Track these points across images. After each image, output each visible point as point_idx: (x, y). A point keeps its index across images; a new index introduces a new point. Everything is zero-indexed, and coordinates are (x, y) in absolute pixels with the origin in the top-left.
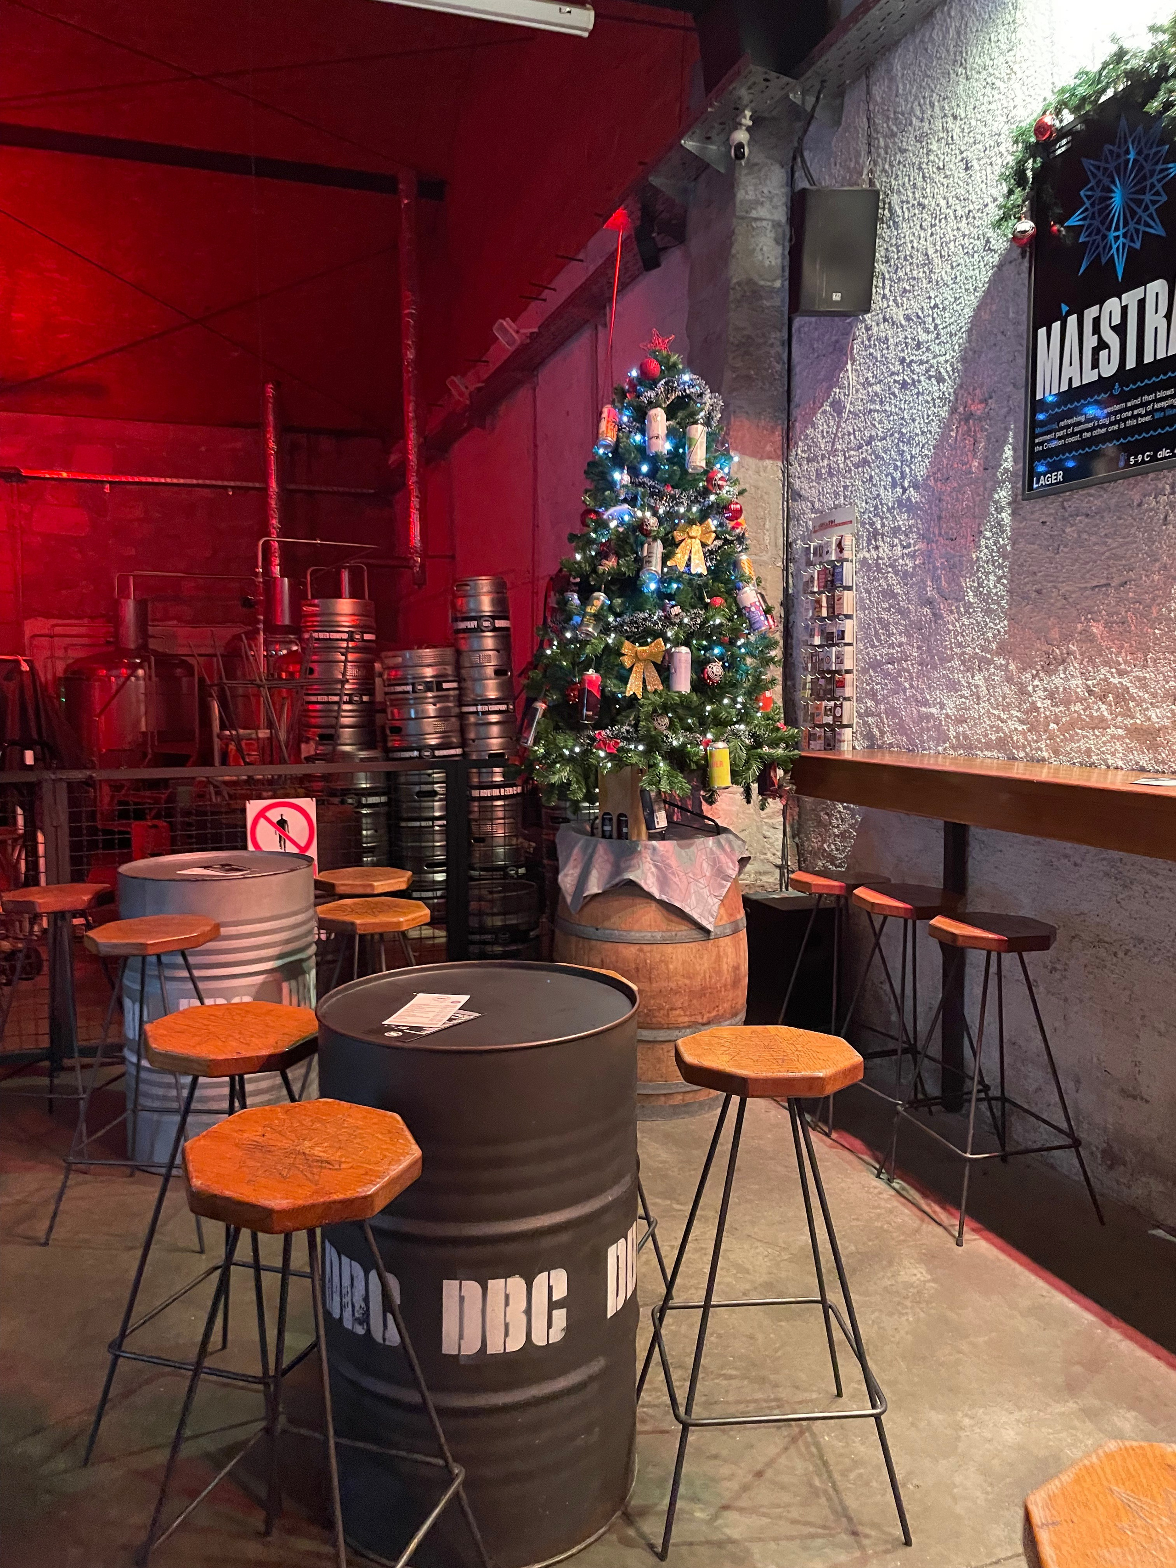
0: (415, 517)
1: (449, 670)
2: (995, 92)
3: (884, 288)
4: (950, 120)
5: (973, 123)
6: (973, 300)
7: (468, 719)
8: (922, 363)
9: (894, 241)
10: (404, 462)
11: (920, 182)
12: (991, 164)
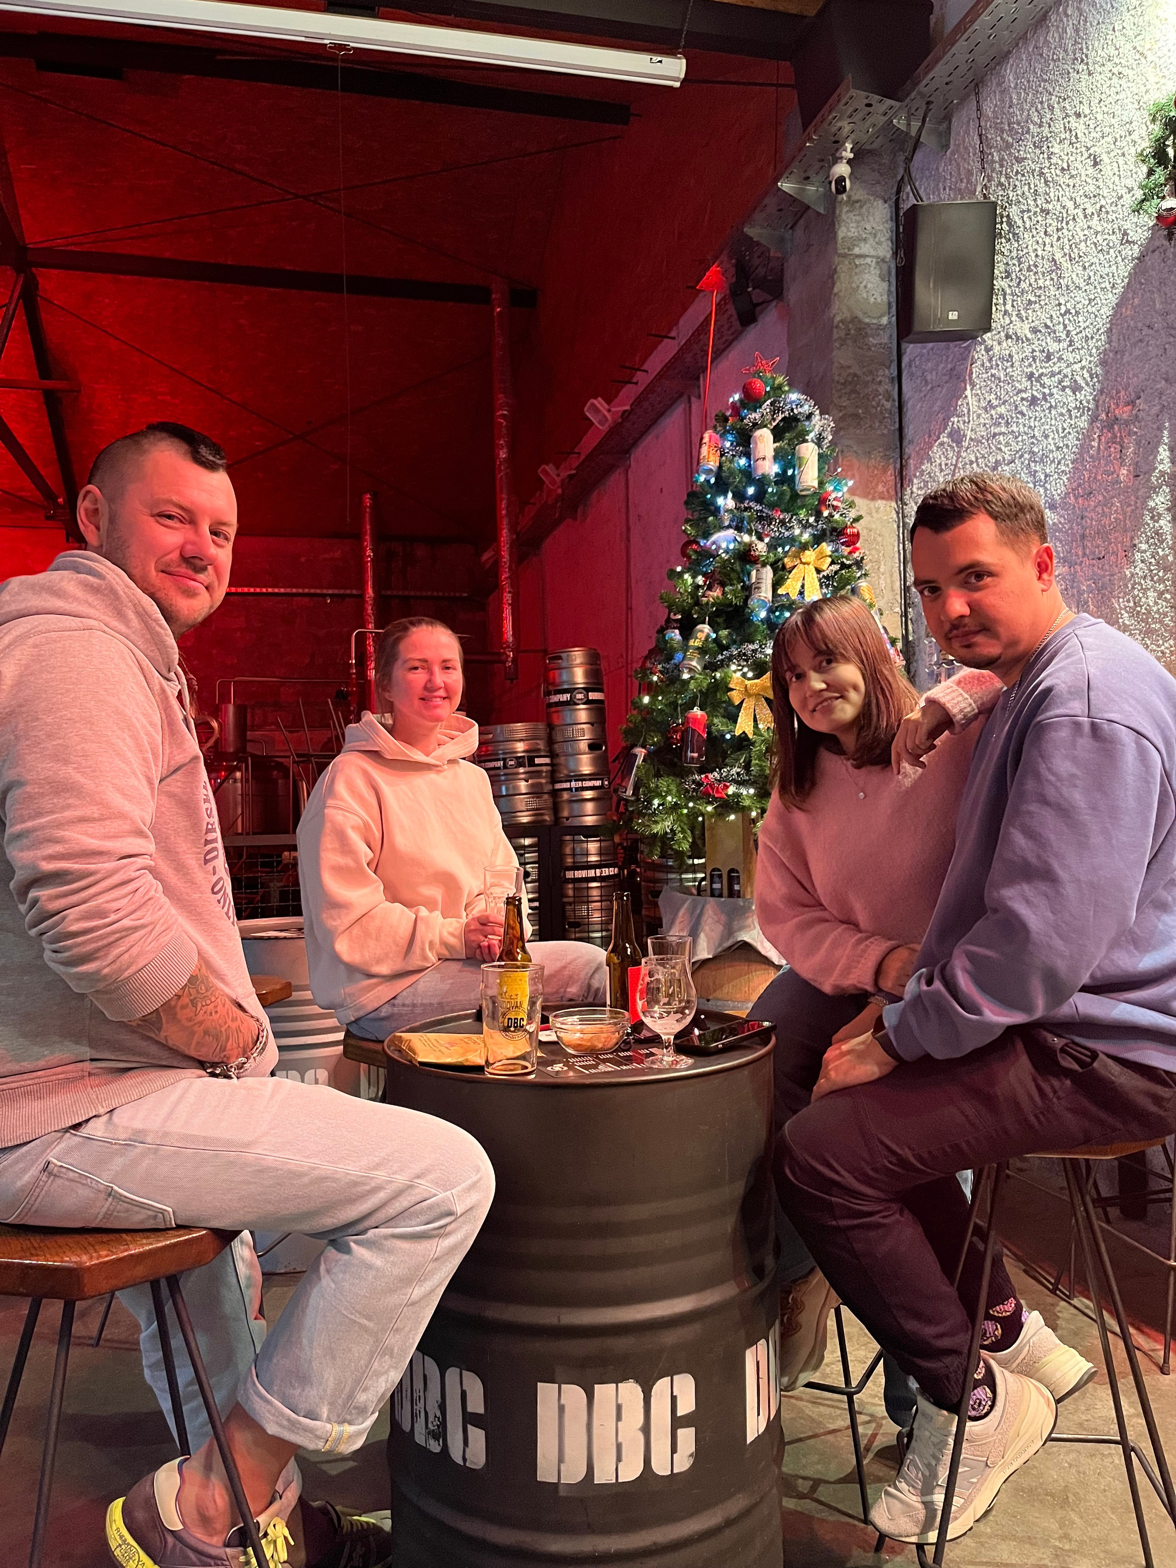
0: (508, 612)
1: (541, 745)
2: (1123, 82)
3: (1005, 304)
4: (1072, 119)
5: (1100, 117)
6: (1110, 299)
7: (561, 797)
8: (1053, 374)
9: (1014, 254)
10: (497, 562)
11: (1042, 188)
12: (1123, 155)
